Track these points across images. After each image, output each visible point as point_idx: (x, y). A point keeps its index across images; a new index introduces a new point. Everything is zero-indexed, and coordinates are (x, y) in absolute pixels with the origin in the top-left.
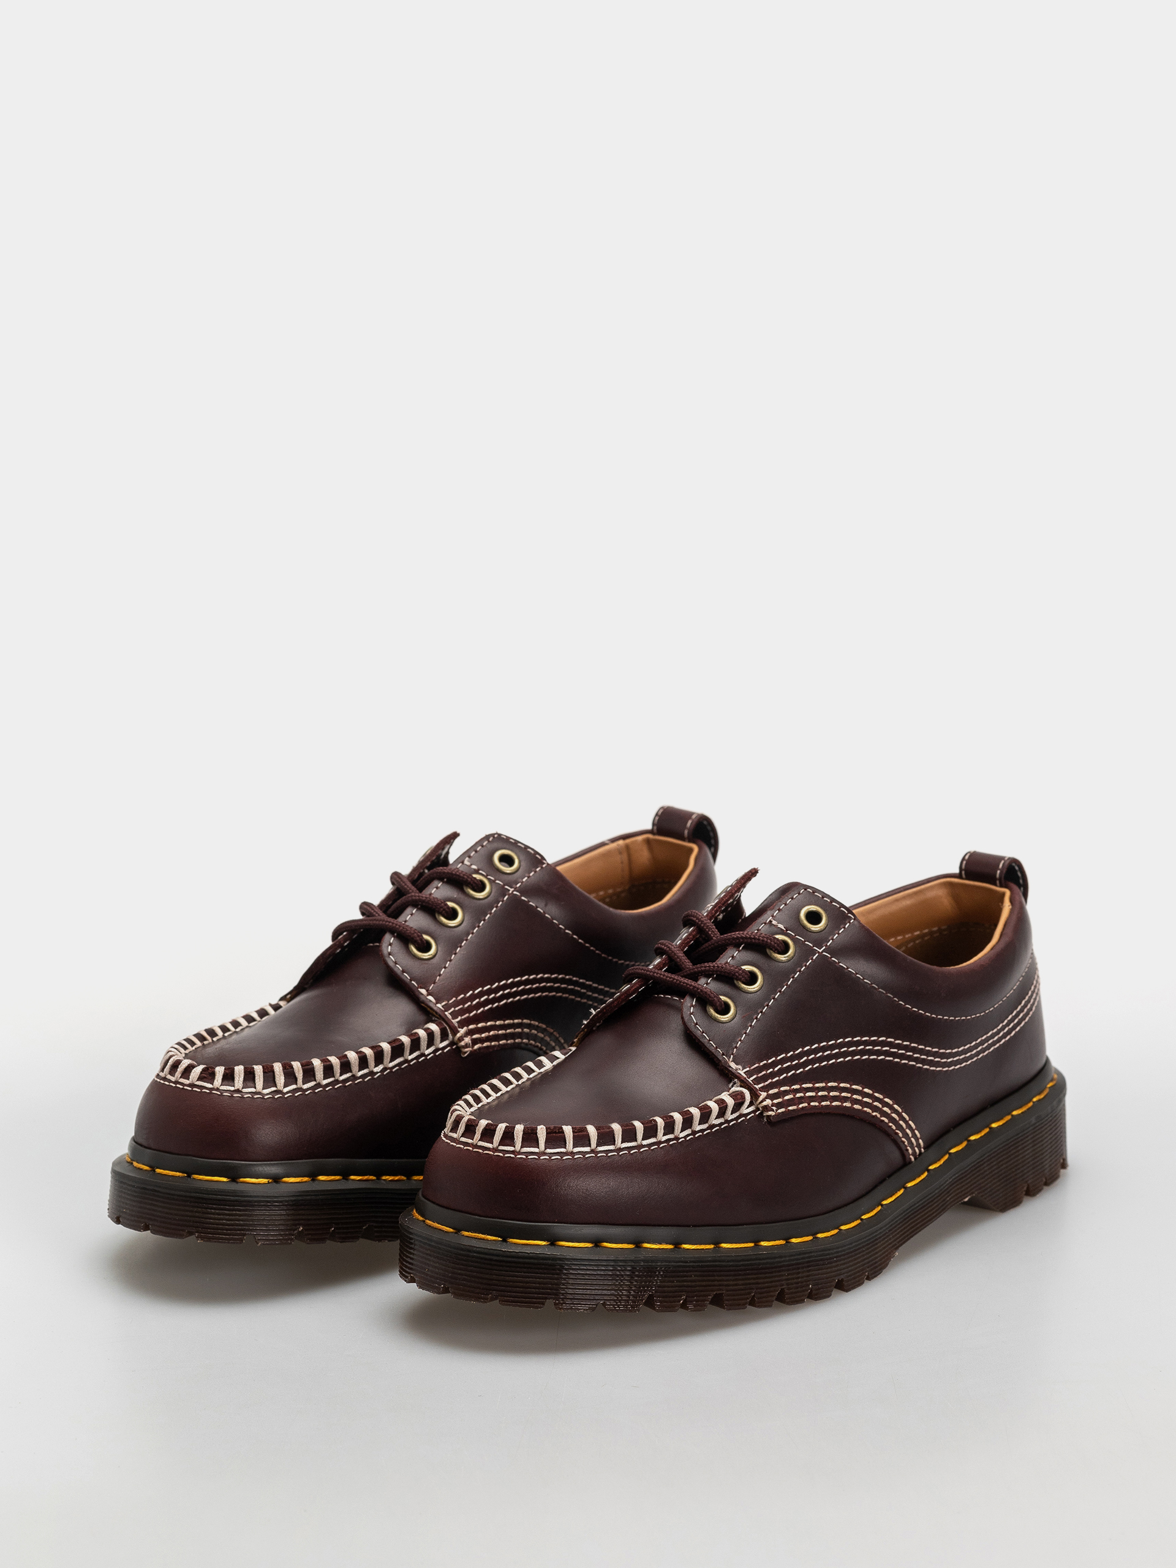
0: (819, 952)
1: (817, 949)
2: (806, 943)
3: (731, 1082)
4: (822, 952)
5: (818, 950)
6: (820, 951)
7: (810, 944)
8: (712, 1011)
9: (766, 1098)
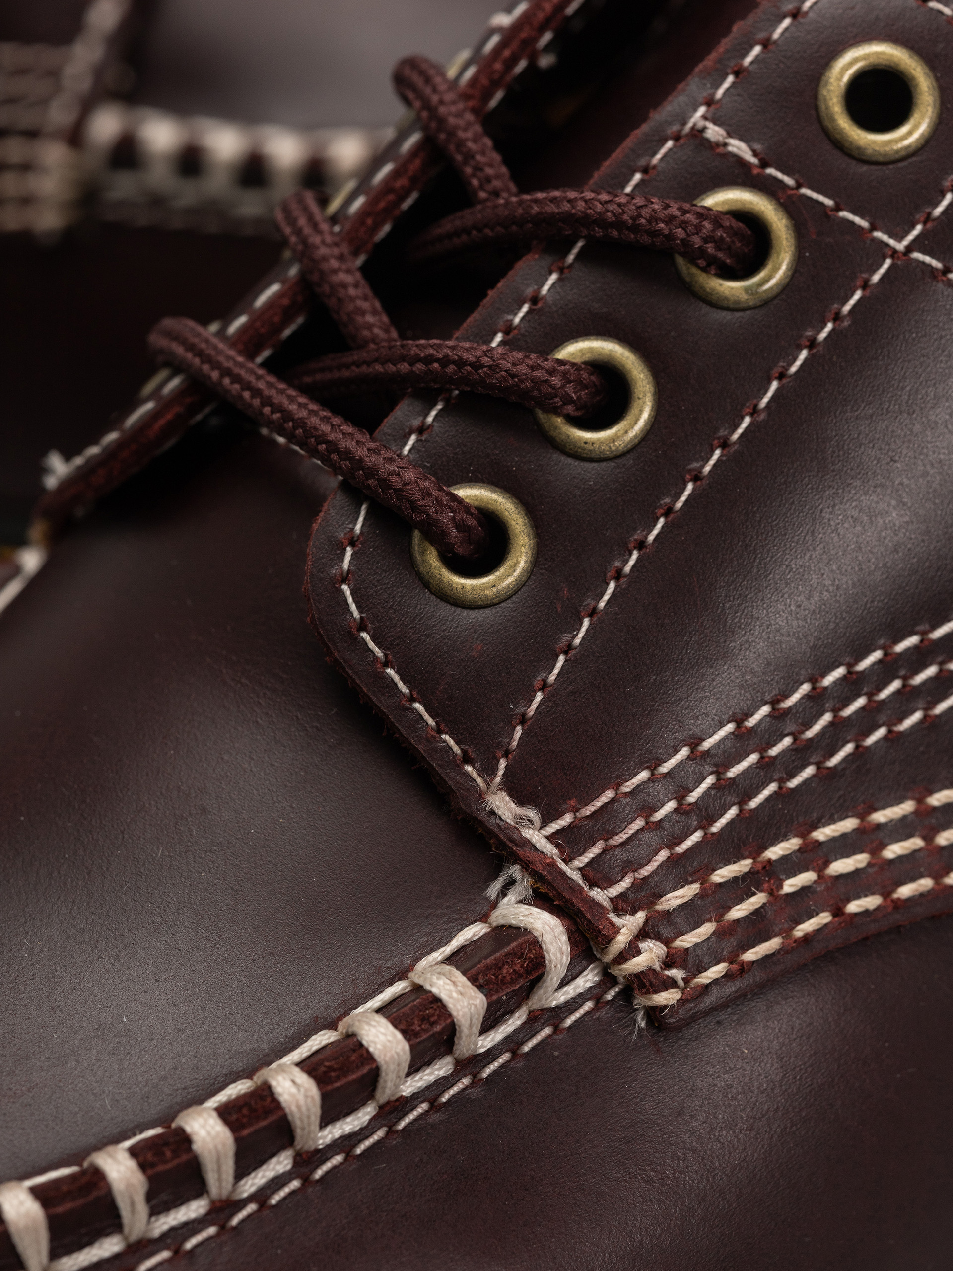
0: (894, 253)
1: (885, 238)
2: (844, 214)
3: (495, 876)
4: (909, 249)
5: (892, 242)
6: (901, 246)
7: (857, 220)
8: (432, 561)
9: (643, 934)
